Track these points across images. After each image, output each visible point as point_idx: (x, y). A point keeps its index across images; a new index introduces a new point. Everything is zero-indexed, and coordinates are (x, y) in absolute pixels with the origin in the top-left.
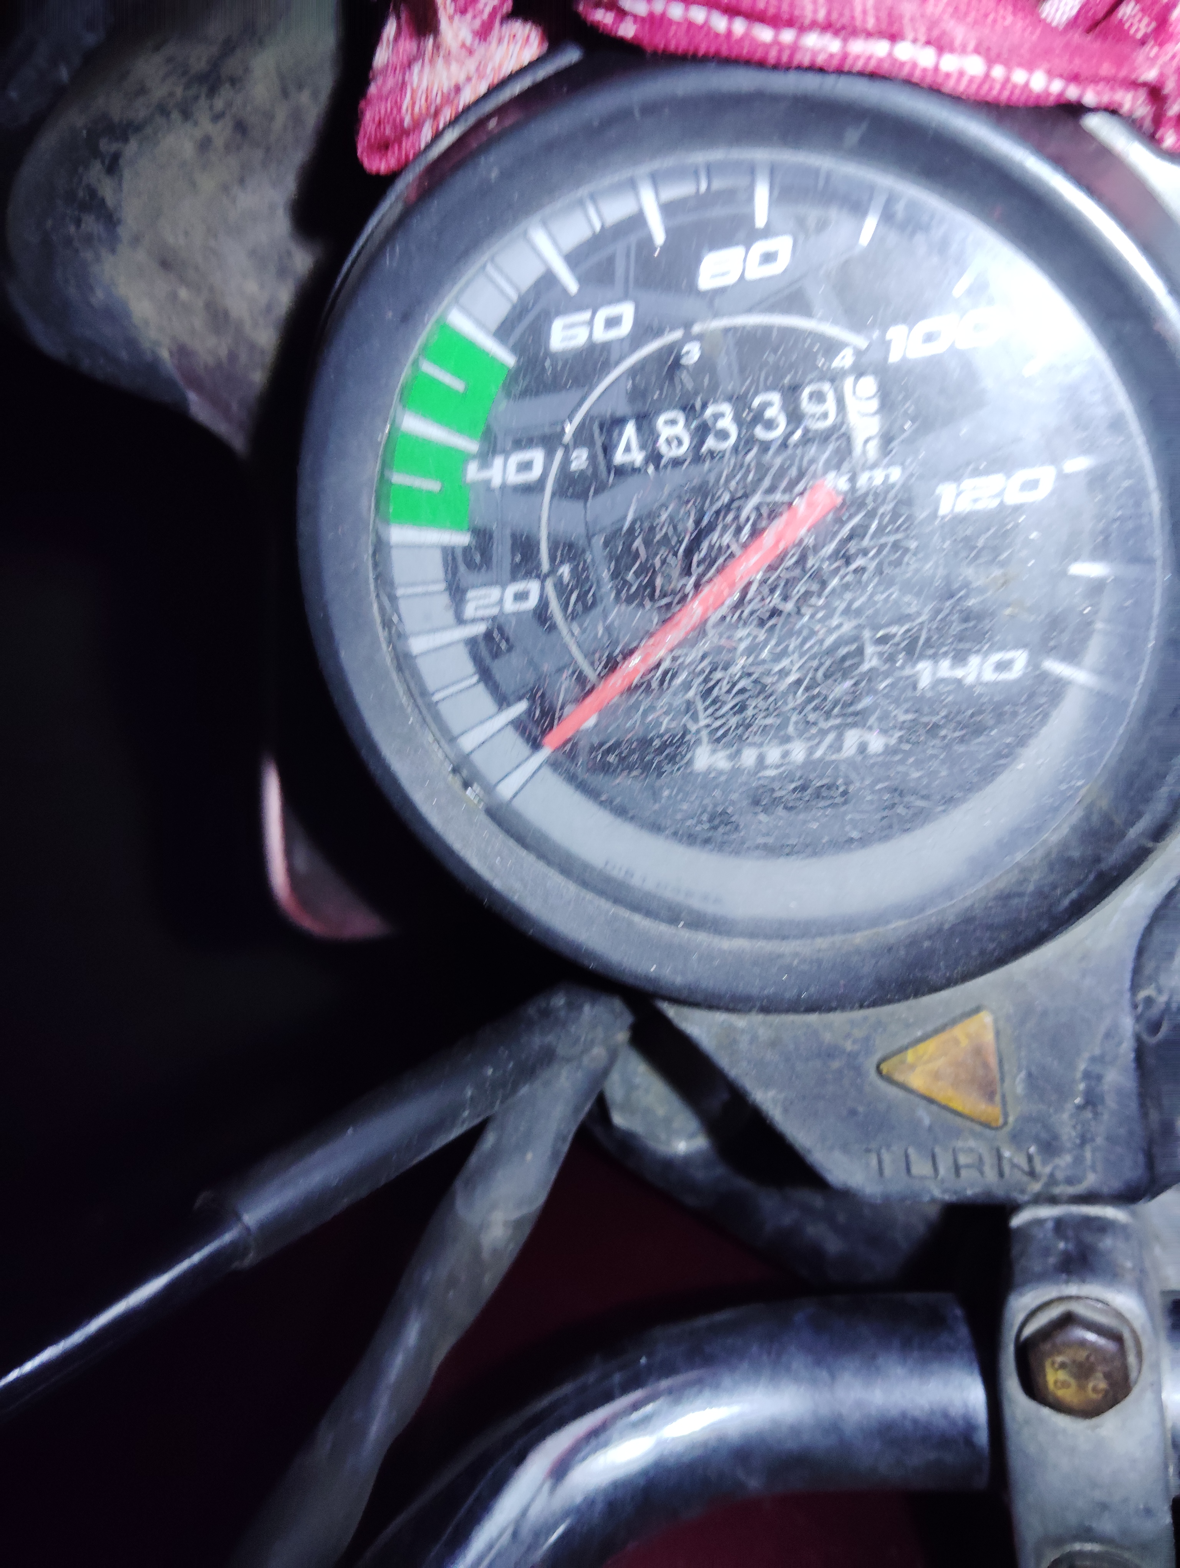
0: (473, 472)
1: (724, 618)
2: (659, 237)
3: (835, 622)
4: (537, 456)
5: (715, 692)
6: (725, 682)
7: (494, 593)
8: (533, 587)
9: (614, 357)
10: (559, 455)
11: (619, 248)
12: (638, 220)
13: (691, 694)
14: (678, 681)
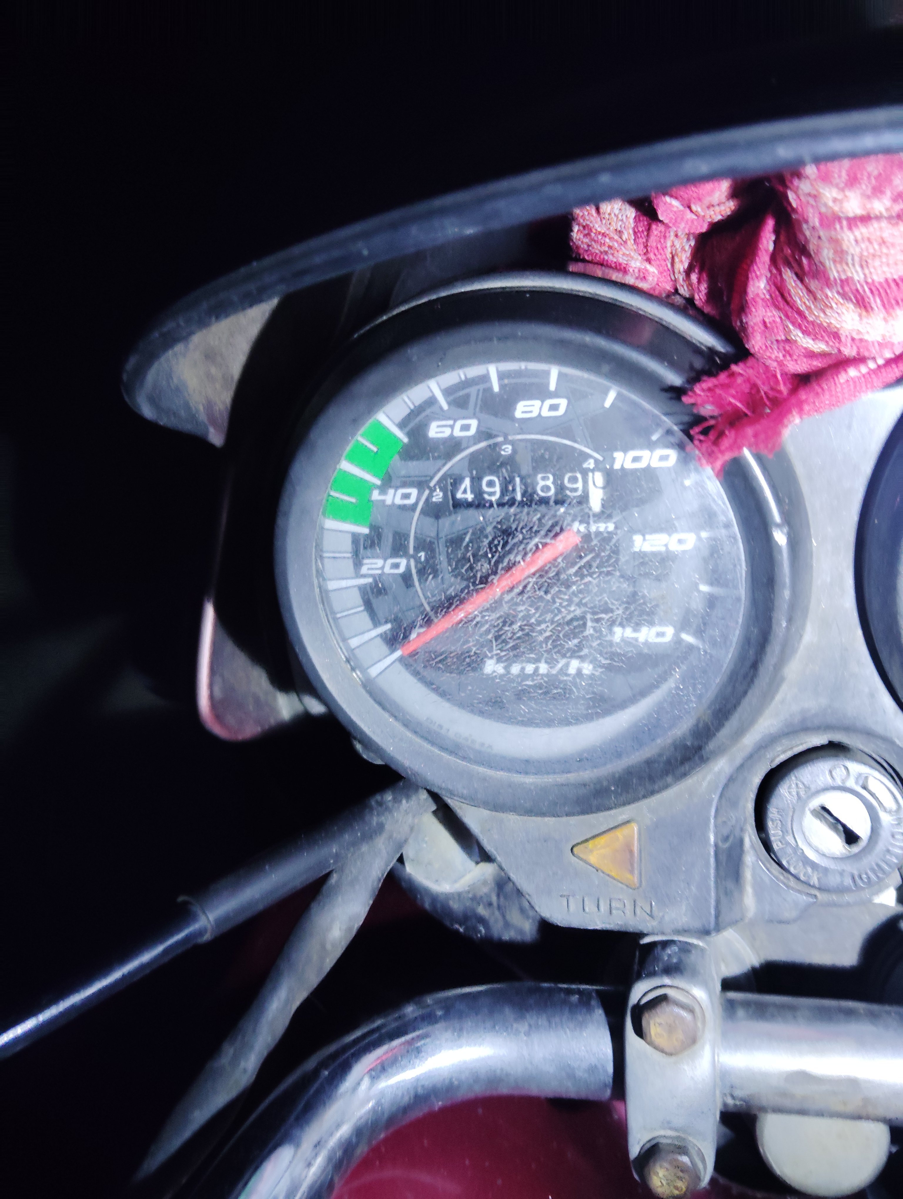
0: (376, 495)
1: (512, 599)
2: (496, 388)
3: (572, 608)
4: (414, 492)
5: (504, 637)
6: (510, 632)
7: (380, 562)
8: (403, 562)
9: (464, 445)
10: (427, 492)
11: (473, 391)
12: (485, 378)
13: (490, 636)
14: (484, 629)
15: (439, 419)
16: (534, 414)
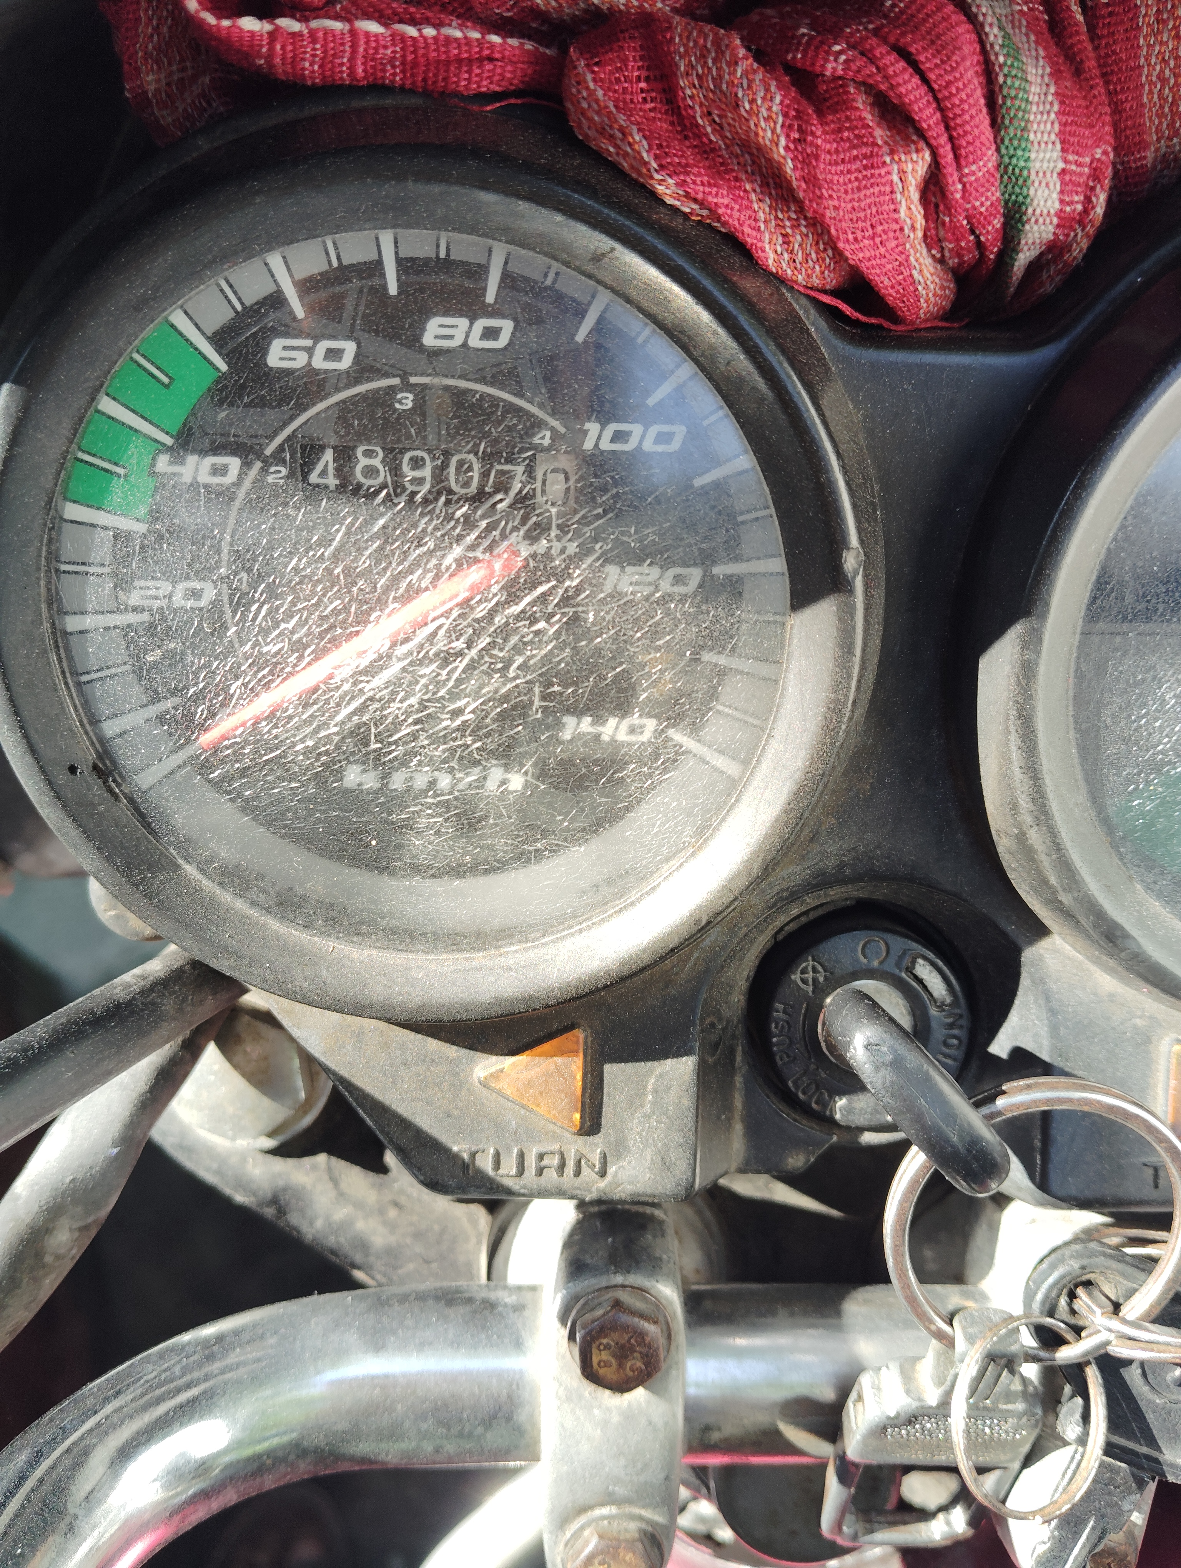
0: (163, 464)
2: (393, 289)
3: (511, 674)
4: (234, 463)
7: (165, 587)
8: (208, 588)
9: (329, 386)
10: (256, 467)
11: (350, 289)
14: (356, 704)
15: (286, 335)
16: (457, 342)
